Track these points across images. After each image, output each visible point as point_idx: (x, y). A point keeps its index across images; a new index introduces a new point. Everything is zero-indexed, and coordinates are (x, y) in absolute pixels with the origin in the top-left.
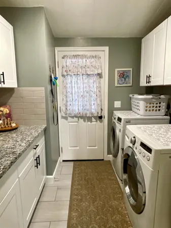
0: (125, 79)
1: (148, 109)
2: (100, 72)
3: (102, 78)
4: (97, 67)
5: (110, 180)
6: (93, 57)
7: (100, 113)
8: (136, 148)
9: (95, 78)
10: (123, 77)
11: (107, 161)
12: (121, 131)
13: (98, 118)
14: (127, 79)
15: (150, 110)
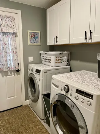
0: (35, 39)
1: (57, 61)
2: (15, 31)
3: (17, 37)
4: (13, 27)
5: (34, 122)
6: (8, 17)
7: (17, 68)
8: (71, 95)
9: (11, 36)
10: (34, 38)
11: (25, 106)
12: (41, 80)
13: (15, 72)
14: (37, 40)
15: (58, 63)
